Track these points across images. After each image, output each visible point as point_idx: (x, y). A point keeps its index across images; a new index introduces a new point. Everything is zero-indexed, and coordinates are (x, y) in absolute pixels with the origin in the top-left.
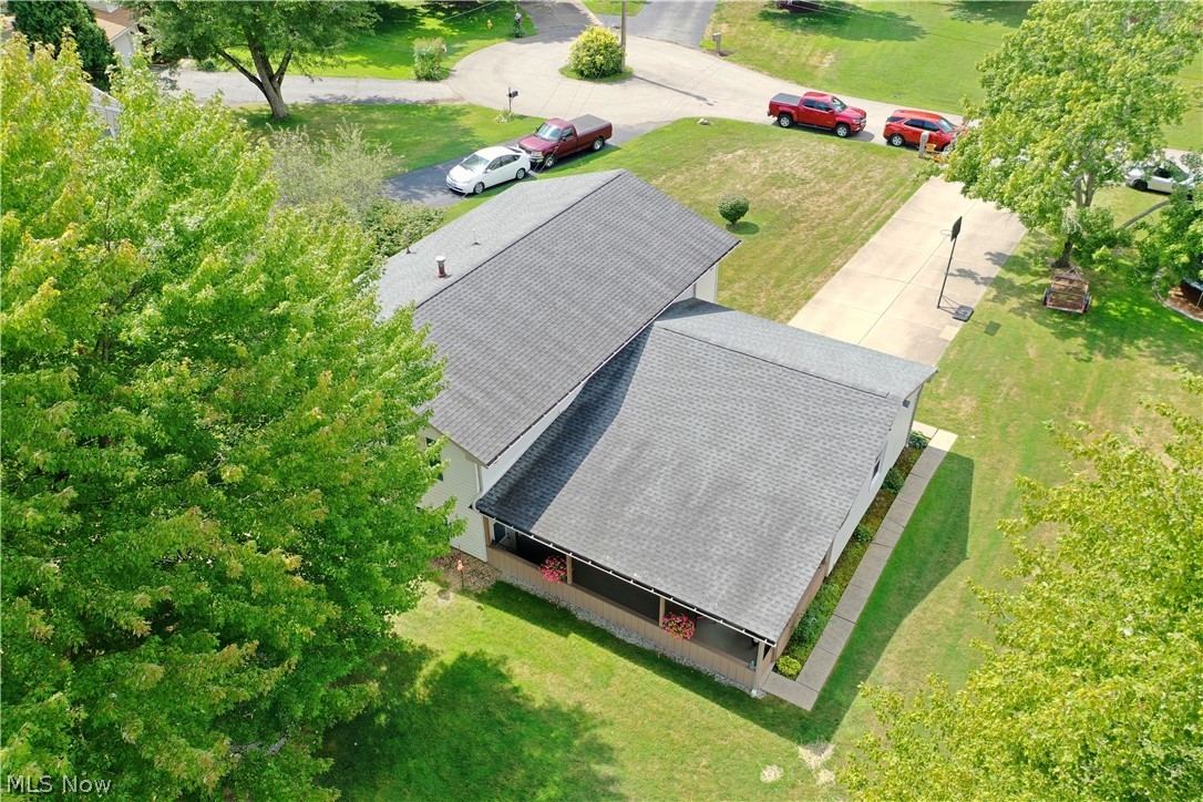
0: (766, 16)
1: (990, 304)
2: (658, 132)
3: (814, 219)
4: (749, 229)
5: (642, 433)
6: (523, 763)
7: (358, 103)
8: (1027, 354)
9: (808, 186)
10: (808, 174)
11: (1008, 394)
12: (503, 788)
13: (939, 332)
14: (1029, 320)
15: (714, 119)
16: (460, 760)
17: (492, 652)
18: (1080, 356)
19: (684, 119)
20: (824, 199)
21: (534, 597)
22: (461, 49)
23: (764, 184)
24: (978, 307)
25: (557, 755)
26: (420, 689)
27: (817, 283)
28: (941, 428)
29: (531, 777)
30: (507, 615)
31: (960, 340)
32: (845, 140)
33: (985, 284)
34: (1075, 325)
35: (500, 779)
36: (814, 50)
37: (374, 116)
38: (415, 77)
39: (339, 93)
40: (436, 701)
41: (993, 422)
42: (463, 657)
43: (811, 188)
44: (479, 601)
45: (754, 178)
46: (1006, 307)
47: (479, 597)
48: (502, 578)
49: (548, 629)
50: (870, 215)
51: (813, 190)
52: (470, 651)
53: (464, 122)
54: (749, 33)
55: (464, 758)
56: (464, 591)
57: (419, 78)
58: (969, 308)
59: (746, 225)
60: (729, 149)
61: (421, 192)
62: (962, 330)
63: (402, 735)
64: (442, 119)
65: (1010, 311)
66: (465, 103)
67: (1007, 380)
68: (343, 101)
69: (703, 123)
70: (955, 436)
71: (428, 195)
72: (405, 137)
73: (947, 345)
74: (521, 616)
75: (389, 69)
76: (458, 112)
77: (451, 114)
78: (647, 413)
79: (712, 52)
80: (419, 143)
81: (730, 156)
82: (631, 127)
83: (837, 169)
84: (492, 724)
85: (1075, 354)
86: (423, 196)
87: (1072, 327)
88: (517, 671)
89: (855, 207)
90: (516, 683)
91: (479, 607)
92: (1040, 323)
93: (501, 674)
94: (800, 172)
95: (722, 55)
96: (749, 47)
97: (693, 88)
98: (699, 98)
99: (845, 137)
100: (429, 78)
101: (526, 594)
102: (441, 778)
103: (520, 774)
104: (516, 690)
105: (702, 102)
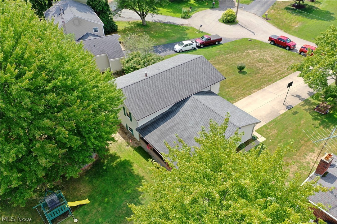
0: (287, 8)
1: (300, 106)
2: (236, 41)
3: (264, 73)
4: (245, 73)
5: (178, 121)
6: (127, 184)
7: (164, 23)
8: (301, 122)
9: (268, 63)
10: (271, 60)
11: (288, 132)
12: (121, 188)
13: (279, 111)
14: (308, 113)
15: (253, 39)
16: (115, 180)
17: (131, 160)
18: (316, 126)
19: (245, 38)
20: (271, 68)
21: (146, 151)
22: (196, 10)
23: (256, 61)
24: (295, 106)
25: (134, 185)
26: (114, 164)
27: (254, 91)
28: (263, 136)
29: (127, 187)
30: (138, 154)
31: (284, 114)
32: (288, 51)
33: (302, 100)
34: (320, 117)
35: (121, 186)
36: (296, 21)
37: (166, 27)
38: (181, 17)
39: (161, 20)
40: (116, 167)
41: (279, 138)
42: (125, 160)
43: (268, 64)
44: (134, 149)
45: (254, 58)
46: (304, 108)
47: (134, 148)
48: (141, 146)
49: (145, 159)
50: (281, 74)
51: (269, 64)
52: (127, 159)
53: (187, 32)
54: (279, 13)
55: (116, 180)
56: (132, 146)
57: (182, 18)
58: (292, 106)
59: (244, 71)
60: (252, 49)
61: (167, 50)
62: (286, 112)
63: (107, 172)
64: (182, 30)
65: (304, 109)
66: (190, 26)
67: (290, 128)
68: (160, 22)
69: (249, 40)
70: (266, 139)
71: (168, 51)
72: (171, 34)
73: (279, 115)
74: (141, 155)
75: (176, 14)
76: (187, 29)
77: (185, 29)
78: (181, 117)
79: (264, 18)
80: (174, 36)
81: (251, 51)
82: (229, 39)
83: (280, 59)
84: (125, 175)
85: (315, 125)
86: (167, 51)
87: (319, 118)
88: (135, 166)
89: (278, 72)
90: (133, 168)
91: (133, 151)
92: (311, 114)
93: (131, 165)
94: (269, 59)
95: (267, 20)
96: (276, 18)
97: (252, 29)
98: (253, 32)
99: (288, 50)
100: (184, 18)
101: (144, 150)
102: (110, 182)
103: (125, 186)
104: (132, 169)
105: (253, 34)
